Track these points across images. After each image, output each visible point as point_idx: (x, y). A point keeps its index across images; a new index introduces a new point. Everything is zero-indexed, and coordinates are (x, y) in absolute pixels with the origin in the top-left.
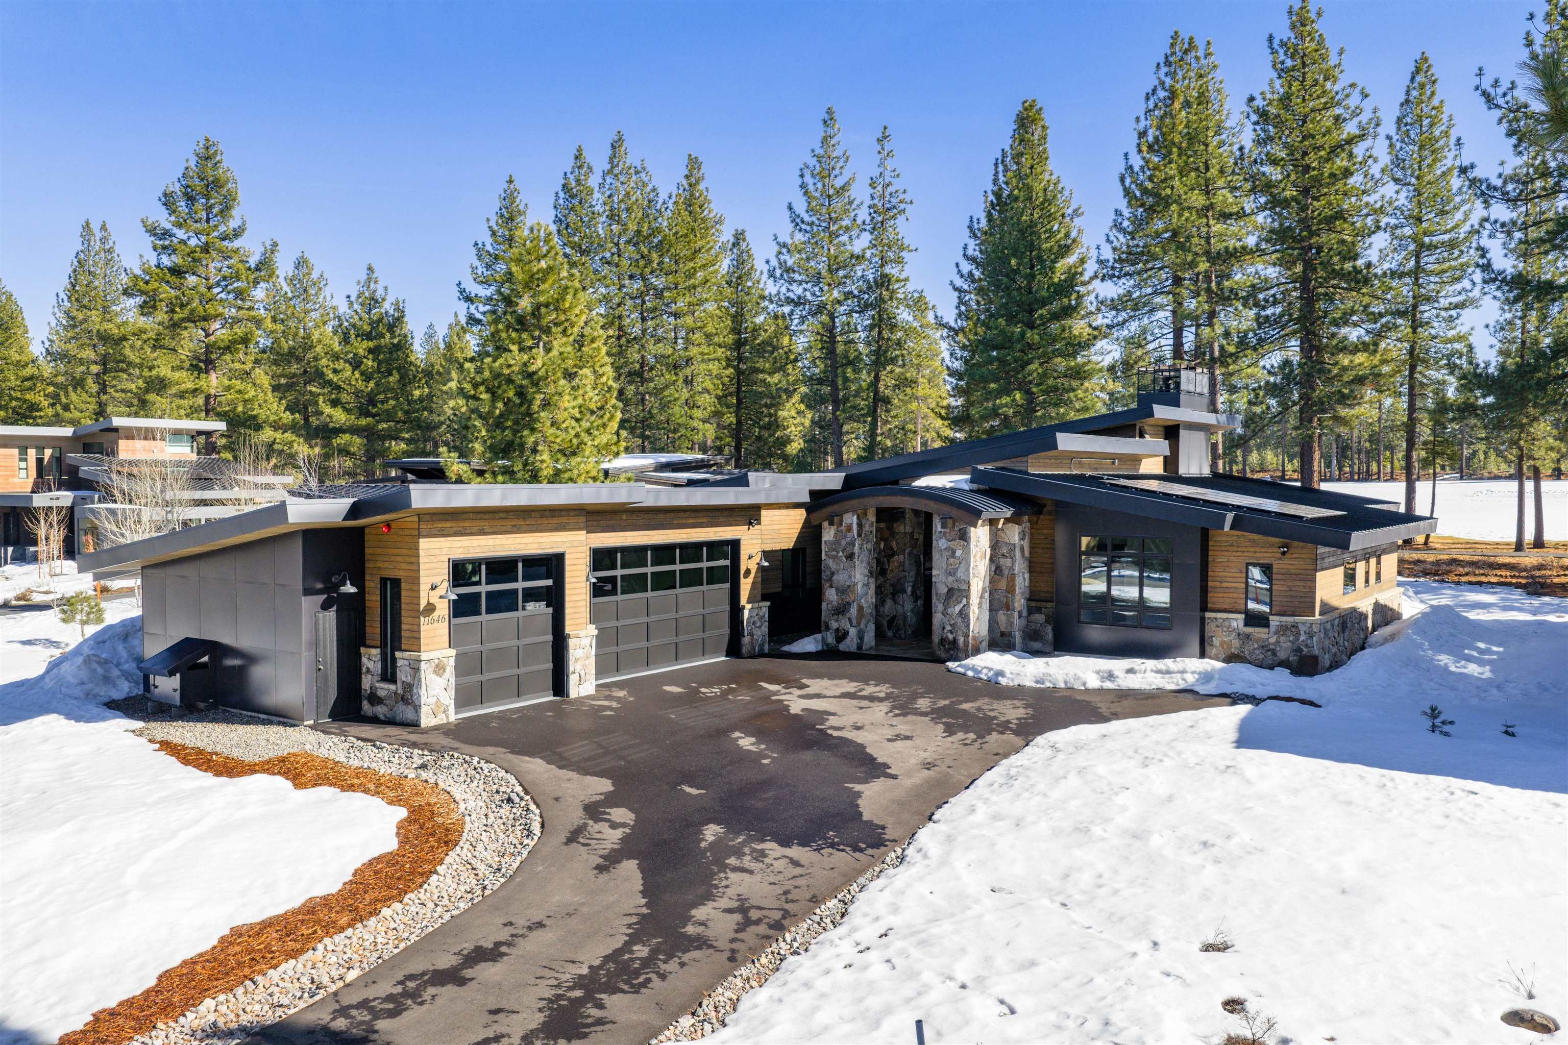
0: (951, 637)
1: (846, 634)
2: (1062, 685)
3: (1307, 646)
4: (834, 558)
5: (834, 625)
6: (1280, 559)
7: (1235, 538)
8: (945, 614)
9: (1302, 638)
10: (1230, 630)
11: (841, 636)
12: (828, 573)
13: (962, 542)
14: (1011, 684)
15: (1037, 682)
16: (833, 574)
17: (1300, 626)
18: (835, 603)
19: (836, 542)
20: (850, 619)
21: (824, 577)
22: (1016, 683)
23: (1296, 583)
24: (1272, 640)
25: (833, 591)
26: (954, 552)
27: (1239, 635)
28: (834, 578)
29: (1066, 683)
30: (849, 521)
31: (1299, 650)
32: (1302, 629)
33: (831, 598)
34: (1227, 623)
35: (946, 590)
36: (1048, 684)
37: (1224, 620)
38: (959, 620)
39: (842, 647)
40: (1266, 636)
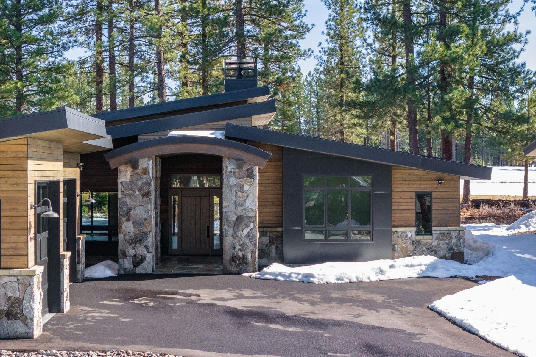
0: (240, 254)
1: (143, 259)
2: (356, 280)
3: (457, 246)
4: (130, 196)
5: (131, 252)
6: (437, 188)
7: (407, 175)
8: (234, 236)
9: (454, 240)
10: (407, 239)
11: (138, 261)
12: (125, 209)
13: (250, 180)
14: (322, 282)
15: (338, 279)
16: (130, 209)
17: (452, 233)
18: (132, 234)
19: (133, 182)
20: (147, 247)
21: (120, 212)
22: (325, 281)
23: (447, 204)
24: (435, 244)
25: (130, 224)
26: (242, 187)
27: (413, 242)
28: (132, 213)
29: (357, 278)
30: (145, 165)
31: (452, 249)
32: (454, 234)
33: (128, 230)
34: (405, 234)
35: (235, 217)
36: (347, 281)
37: (402, 232)
38: (247, 241)
39: (139, 270)
40: (431, 241)
